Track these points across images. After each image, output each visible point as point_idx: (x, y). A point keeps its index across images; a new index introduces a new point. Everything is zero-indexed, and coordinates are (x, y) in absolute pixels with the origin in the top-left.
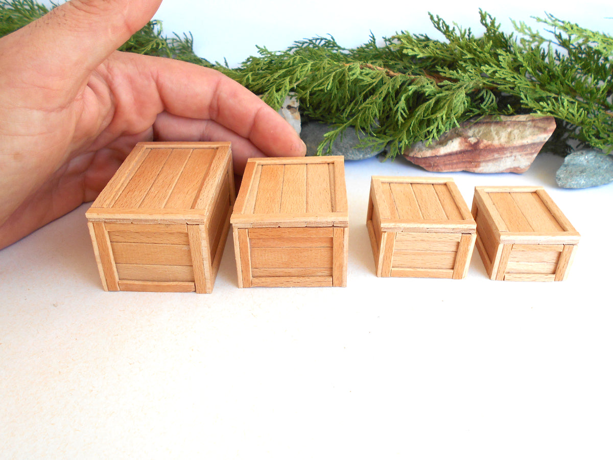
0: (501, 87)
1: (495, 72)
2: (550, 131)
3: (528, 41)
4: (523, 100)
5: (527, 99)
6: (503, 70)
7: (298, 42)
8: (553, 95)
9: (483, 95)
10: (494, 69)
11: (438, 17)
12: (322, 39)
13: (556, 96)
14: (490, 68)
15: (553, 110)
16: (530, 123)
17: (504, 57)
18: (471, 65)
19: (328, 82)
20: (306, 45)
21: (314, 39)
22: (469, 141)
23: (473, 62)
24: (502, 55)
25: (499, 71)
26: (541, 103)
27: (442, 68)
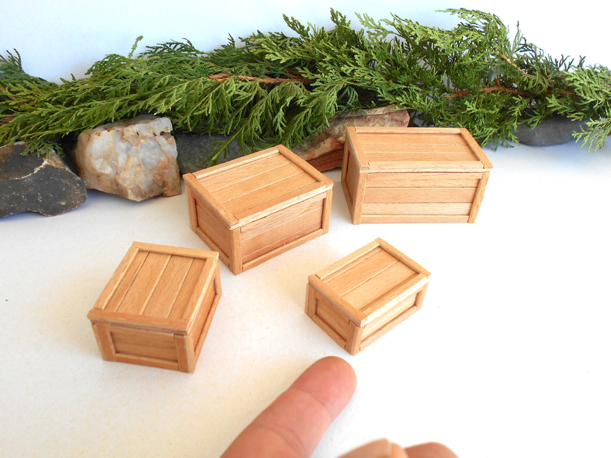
0: (359, 85)
1: (353, 71)
2: (406, 123)
3: (374, 34)
4: (380, 94)
5: (383, 93)
6: (360, 68)
7: (151, 48)
8: (404, 87)
9: (347, 93)
10: (352, 69)
11: (292, 18)
12: (177, 44)
13: (405, 87)
14: (348, 68)
15: (407, 103)
16: (387, 116)
17: (359, 56)
18: (330, 65)
19: (207, 105)
20: (159, 50)
21: (168, 43)
22: (339, 140)
23: (331, 62)
24: (356, 54)
25: (357, 70)
26: (398, 98)
27: (303, 70)
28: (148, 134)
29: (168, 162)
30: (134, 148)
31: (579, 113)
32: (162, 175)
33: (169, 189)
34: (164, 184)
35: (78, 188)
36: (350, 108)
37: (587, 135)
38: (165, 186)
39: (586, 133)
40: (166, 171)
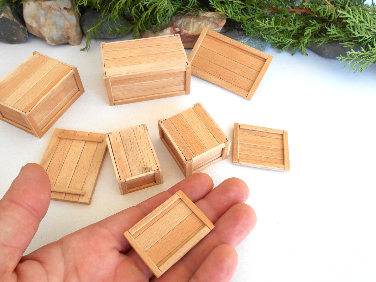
2: (221, 26)
4: (210, 3)
5: (213, 3)
16: (211, 19)
22: (176, 30)
28: (56, 8)
29: (71, 25)
30: (49, 15)
31: (351, 43)
32: (67, 32)
33: (71, 41)
34: (69, 38)
35: (22, 32)
36: (189, 9)
37: (351, 60)
38: (69, 39)
39: (350, 58)
40: (70, 31)
